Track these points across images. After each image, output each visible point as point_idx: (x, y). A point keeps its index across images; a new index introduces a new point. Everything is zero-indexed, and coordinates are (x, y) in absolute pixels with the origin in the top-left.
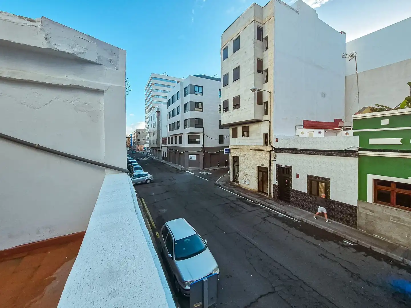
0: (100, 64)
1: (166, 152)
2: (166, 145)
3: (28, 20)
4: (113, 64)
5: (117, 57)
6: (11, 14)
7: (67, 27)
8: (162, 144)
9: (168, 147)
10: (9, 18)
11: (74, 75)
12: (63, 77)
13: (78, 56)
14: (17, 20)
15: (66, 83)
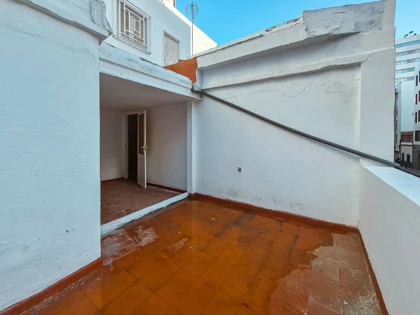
0: (357, 33)
1: (411, 153)
2: (411, 144)
3: (293, 22)
4: (375, 26)
5: (381, 13)
6: (282, 24)
7: (324, 9)
8: (401, 141)
9: (414, 147)
10: (281, 28)
11: (327, 56)
12: (317, 62)
13: (333, 34)
14: (286, 26)
15: (319, 67)
